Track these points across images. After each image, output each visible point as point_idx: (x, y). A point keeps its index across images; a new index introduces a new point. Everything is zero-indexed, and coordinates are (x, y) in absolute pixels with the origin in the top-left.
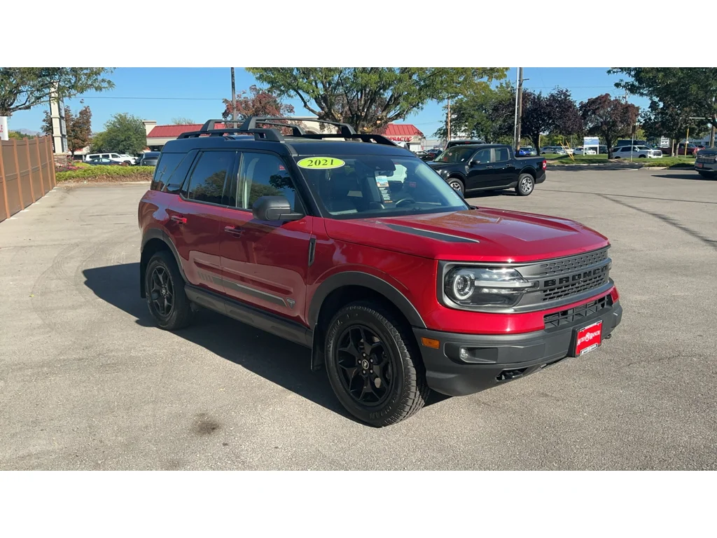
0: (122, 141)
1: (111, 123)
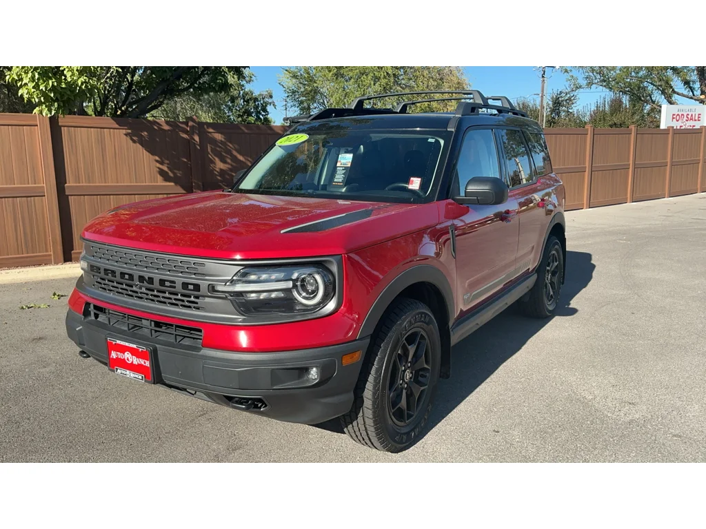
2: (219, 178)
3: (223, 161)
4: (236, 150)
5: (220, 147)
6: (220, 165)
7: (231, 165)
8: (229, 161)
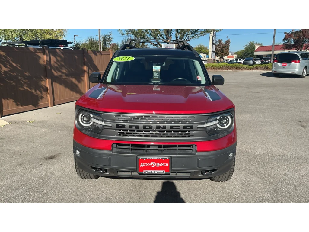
0: (250, 53)
1: (247, 46)
2: (4, 76)
3: (6, 66)
4: (11, 60)
5: (4, 59)
6: (4, 69)
7: (10, 69)
8: (8, 66)
